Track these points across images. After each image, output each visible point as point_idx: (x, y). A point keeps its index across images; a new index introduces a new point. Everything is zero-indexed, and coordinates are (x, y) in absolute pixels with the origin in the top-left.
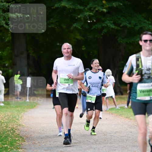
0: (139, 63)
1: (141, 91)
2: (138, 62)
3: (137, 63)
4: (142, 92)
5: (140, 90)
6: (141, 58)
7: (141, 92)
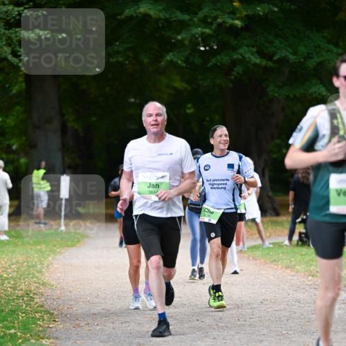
0: (338, 123)
1: (339, 193)
2: (335, 122)
3: (332, 123)
4: (342, 195)
5: (337, 190)
6: (339, 113)
7: (339, 195)
